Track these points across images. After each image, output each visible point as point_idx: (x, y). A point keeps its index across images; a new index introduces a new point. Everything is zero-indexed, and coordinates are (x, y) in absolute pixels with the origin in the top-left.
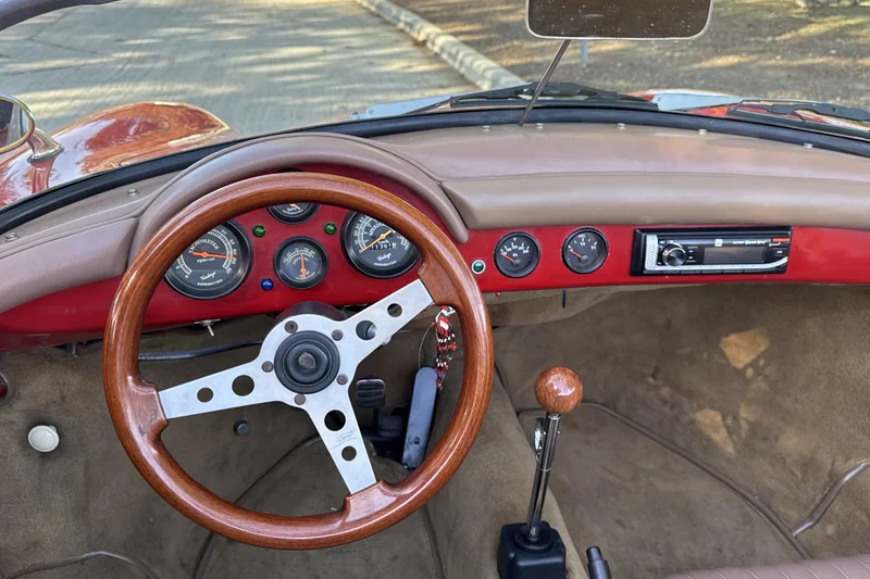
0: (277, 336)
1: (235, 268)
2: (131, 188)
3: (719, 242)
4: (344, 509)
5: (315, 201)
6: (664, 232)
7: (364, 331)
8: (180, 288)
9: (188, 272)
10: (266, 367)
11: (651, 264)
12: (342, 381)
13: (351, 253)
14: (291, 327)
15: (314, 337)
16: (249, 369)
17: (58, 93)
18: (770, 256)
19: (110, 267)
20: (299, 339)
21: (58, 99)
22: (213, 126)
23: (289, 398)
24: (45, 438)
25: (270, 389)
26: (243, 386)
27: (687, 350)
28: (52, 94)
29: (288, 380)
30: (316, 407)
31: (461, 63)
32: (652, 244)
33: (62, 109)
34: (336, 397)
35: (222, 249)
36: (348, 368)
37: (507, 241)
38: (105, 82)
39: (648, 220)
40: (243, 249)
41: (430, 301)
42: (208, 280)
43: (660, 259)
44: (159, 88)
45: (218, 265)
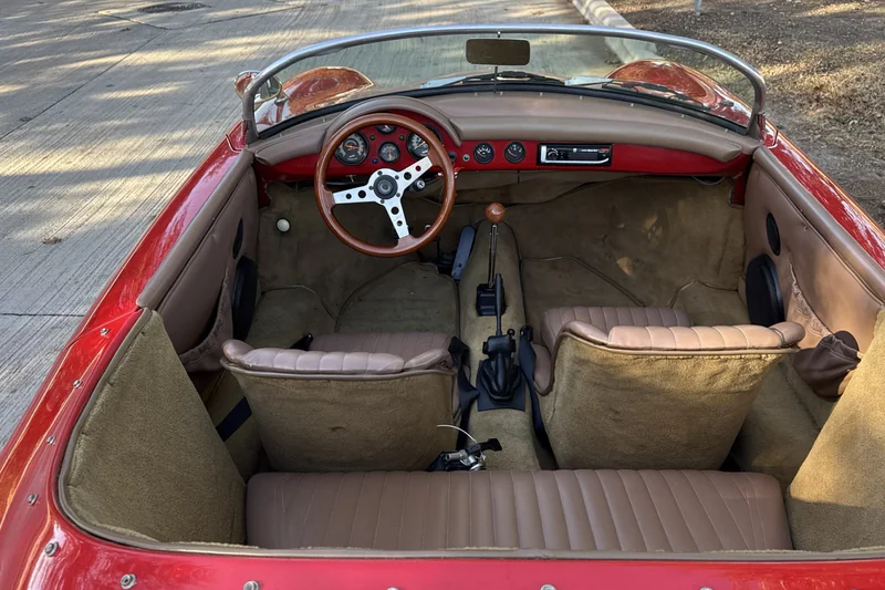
0: (374, 176)
1: (362, 153)
2: (323, 118)
3: (575, 150)
4: (396, 244)
5: (395, 126)
6: (549, 145)
7: (408, 176)
8: (340, 159)
9: (344, 154)
10: (371, 188)
11: (543, 158)
12: (398, 195)
13: (410, 147)
14: (380, 173)
15: (388, 178)
16: (365, 188)
17: (250, 39)
18: (600, 157)
19: (315, 149)
20: (383, 178)
21: (250, 44)
22: (365, 83)
23: (378, 200)
24: (284, 225)
25: (371, 197)
26: (362, 194)
27: (622, 226)
28: (245, 40)
29: (379, 194)
30: (389, 205)
31: (588, 9)
32: (544, 149)
33: (254, 53)
34: (395, 202)
35: (358, 145)
36: (401, 191)
37: (480, 146)
38: (285, 29)
39: (543, 138)
40: (365, 143)
41: (431, 165)
42: (352, 158)
43: (547, 158)
44: (326, 35)
45: (355, 152)
